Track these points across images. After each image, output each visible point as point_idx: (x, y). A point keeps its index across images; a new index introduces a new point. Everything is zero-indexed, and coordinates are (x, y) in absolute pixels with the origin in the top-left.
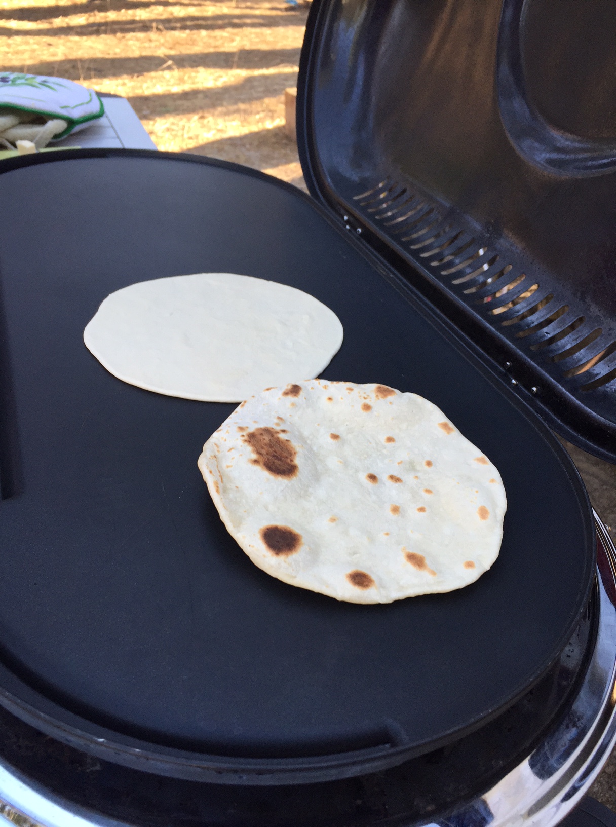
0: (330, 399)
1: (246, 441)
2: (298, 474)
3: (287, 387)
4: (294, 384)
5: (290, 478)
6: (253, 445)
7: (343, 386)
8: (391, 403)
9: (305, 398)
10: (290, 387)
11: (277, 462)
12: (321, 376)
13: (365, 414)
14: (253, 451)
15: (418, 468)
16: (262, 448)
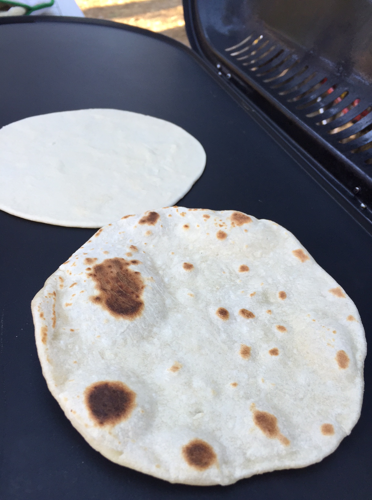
0: (186, 226)
1: (91, 275)
2: (143, 312)
3: (145, 214)
4: (152, 211)
5: (132, 317)
6: (98, 280)
7: (200, 212)
8: (246, 231)
9: (162, 226)
10: (147, 215)
11: (122, 299)
12: (179, 203)
13: (220, 242)
14: (97, 287)
15: (272, 300)
16: (108, 282)
